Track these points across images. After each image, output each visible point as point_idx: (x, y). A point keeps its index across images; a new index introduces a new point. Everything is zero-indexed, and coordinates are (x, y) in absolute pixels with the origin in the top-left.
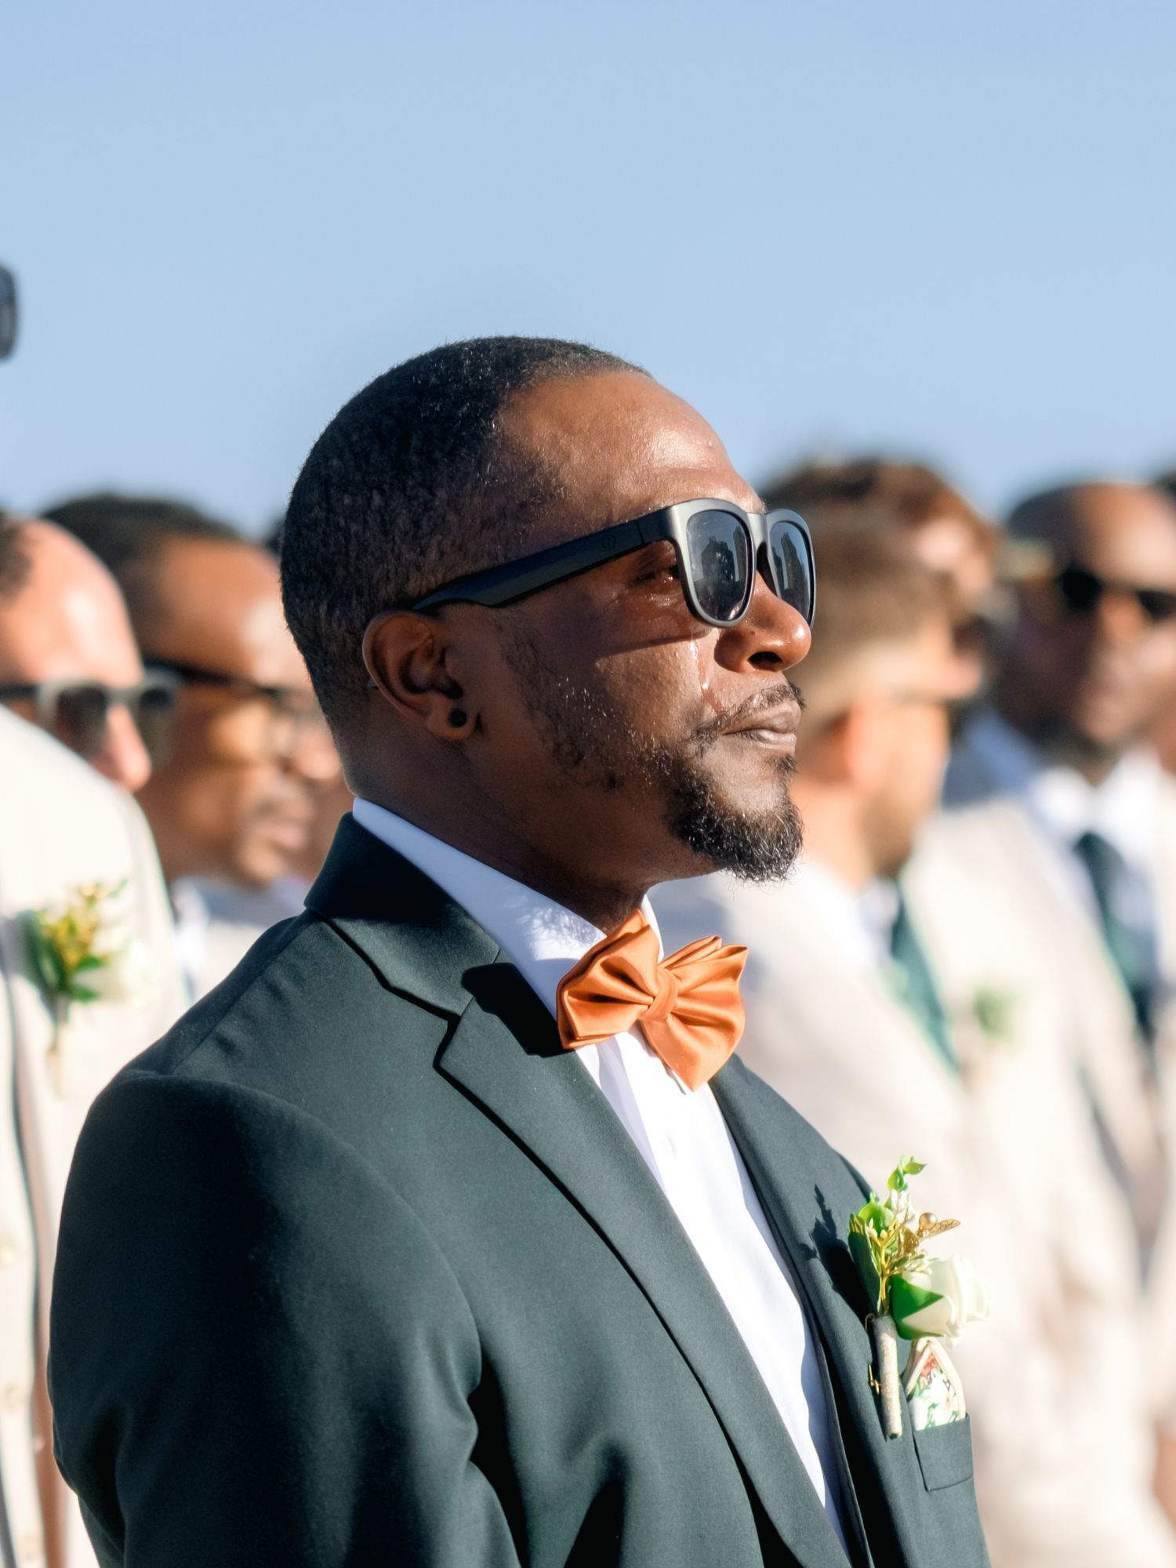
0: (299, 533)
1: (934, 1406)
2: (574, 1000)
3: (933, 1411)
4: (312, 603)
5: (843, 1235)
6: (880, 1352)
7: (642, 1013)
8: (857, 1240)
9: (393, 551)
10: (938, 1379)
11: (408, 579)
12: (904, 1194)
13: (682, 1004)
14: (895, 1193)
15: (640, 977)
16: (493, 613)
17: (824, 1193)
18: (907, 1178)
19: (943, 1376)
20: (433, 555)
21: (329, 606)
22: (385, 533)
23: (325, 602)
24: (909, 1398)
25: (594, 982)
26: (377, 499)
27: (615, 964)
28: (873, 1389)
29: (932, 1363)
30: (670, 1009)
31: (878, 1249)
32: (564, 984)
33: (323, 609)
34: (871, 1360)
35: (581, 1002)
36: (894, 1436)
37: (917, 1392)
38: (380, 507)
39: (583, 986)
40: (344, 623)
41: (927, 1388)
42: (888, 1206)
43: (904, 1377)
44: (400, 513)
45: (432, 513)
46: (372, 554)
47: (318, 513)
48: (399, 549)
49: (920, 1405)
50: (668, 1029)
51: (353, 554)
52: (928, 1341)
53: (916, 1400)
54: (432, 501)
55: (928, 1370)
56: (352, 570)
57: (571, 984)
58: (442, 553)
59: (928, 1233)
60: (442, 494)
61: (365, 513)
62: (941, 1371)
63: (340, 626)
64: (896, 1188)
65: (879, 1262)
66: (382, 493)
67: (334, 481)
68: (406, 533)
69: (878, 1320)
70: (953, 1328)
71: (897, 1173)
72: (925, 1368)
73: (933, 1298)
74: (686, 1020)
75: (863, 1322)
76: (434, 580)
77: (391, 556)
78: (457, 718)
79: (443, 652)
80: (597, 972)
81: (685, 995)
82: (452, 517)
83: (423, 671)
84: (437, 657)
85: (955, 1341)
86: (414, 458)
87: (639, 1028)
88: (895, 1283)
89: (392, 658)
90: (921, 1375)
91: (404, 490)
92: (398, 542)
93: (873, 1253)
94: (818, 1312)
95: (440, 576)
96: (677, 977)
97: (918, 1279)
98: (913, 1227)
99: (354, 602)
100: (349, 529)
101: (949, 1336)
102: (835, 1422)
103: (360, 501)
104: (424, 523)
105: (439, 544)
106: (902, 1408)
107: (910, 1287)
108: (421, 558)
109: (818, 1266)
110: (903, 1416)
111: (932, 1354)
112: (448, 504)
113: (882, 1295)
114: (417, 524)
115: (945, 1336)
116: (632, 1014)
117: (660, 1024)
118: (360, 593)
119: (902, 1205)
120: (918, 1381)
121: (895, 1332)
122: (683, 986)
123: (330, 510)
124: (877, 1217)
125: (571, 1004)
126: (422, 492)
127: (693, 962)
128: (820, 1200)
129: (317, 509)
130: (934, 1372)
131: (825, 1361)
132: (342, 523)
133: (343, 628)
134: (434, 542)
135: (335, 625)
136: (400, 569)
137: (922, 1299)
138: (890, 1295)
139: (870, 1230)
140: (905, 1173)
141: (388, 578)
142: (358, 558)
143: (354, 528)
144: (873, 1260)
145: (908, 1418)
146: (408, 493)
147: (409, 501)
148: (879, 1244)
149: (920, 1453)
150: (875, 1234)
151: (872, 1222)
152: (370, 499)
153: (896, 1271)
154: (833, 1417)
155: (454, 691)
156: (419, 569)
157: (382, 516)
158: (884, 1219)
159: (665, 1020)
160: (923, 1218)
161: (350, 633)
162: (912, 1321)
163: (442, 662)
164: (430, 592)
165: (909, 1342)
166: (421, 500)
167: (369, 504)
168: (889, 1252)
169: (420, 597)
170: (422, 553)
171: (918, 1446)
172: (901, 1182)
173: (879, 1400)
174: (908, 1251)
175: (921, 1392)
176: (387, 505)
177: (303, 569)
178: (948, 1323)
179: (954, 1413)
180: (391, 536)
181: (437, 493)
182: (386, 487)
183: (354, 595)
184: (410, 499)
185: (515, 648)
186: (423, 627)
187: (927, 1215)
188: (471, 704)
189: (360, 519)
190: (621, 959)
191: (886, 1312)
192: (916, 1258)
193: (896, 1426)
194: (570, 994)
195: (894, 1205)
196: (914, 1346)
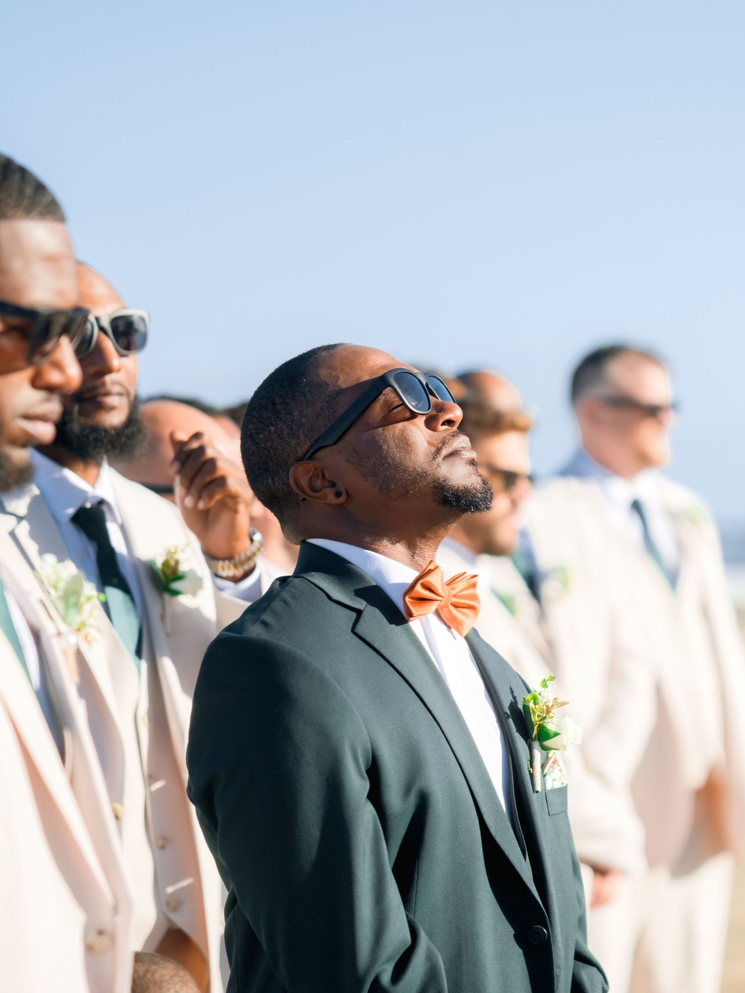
0: (249, 460)
1: (554, 780)
2: (410, 600)
3: (554, 782)
4: (265, 482)
5: (520, 706)
6: (533, 756)
7: (439, 605)
8: (526, 707)
9: (287, 444)
10: (557, 768)
11: (297, 451)
12: (547, 689)
13: (454, 600)
14: (543, 689)
15: (436, 589)
16: (335, 447)
17: (513, 689)
18: (548, 683)
19: (559, 768)
20: (302, 437)
21: (271, 479)
22: (281, 439)
23: (270, 478)
24: (544, 776)
25: (417, 592)
26: (272, 428)
27: (426, 584)
28: (530, 771)
29: (555, 762)
30: (450, 602)
31: (534, 713)
32: (406, 594)
33: (270, 481)
34: (529, 759)
35: (413, 601)
36: (537, 792)
37: (548, 774)
38: (275, 430)
39: (413, 594)
40: (280, 482)
41: (552, 772)
42: (540, 694)
43: (543, 767)
44: (283, 428)
45: (295, 422)
46: (280, 450)
47: (253, 448)
48: (289, 442)
49: (549, 779)
50: (450, 611)
51: (272, 454)
52: (554, 753)
53: (547, 777)
54: (294, 417)
55: (553, 764)
56: (275, 461)
57: (409, 593)
58: (306, 435)
59: (556, 706)
60: (296, 413)
61: (270, 437)
62: (559, 766)
63: (279, 484)
64: (543, 687)
65: (535, 718)
66: (273, 425)
67: (253, 433)
68: (289, 435)
69: (533, 742)
70: (564, 748)
71: (544, 680)
72: (552, 763)
73: (556, 734)
74: (456, 606)
75: (527, 743)
76: (306, 447)
77: (287, 446)
78: (338, 494)
79: (323, 473)
80: (419, 588)
81: (455, 596)
82: (304, 420)
83: (318, 483)
84: (321, 475)
85: (565, 753)
86: (279, 406)
87: (437, 613)
88: (542, 728)
89: (304, 483)
90: (551, 767)
91: (281, 419)
92: (287, 439)
93: (532, 715)
94: (509, 739)
95: (308, 443)
96: (452, 589)
97: (551, 726)
98: (550, 705)
99: (281, 472)
100: (267, 446)
101: (563, 750)
102: (512, 785)
103: (266, 433)
104: (294, 427)
105: (303, 432)
106: (541, 780)
107: (547, 729)
108: (298, 441)
109: (511, 721)
110: (541, 783)
111: (555, 758)
112: (300, 416)
113: (535, 732)
114: (292, 429)
115: (561, 750)
116: (434, 606)
117: (445, 609)
118: (281, 467)
119: (545, 696)
120: (549, 769)
121: (540, 748)
122: (454, 592)
123: (257, 444)
124: (535, 700)
125: (409, 602)
126: (288, 416)
127: (457, 582)
128: (512, 692)
129: (252, 447)
130: (556, 765)
131: (511, 760)
132: (263, 445)
133: (281, 483)
134: (301, 431)
135: (277, 484)
136: (292, 449)
137: (552, 734)
138: (539, 732)
139: (531, 705)
140: (547, 680)
141: (289, 455)
142: (275, 455)
143: (268, 444)
144: (532, 717)
145: (544, 784)
146: (283, 420)
147: (285, 422)
148: (535, 710)
149: (547, 799)
150: (534, 706)
151: (532, 701)
152: (270, 431)
153: (541, 723)
154: (512, 783)
155: (333, 485)
156: (299, 445)
157: (277, 433)
158: (538, 699)
159: (448, 607)
160: (554, 700)
161: (284, 484)
162: (547, 743)
163: (324, 476)
164: (307, 452)
165: (545, 752)
166: (289, 420)
167: (270, 433)
168: (539, 714)
169: (305, 456)
170: (298, 439)
171: (547, 796)
172: (546, 685)
173: (532, 776)
174: (547, 714)
175: (550, 773)
176: (277, 428)
177: (256, 472)
178: (562, 745)
179: (562, 783)
180: (283, 439)
181: (294, 414)
182: (274, 422)
183: (280, 470)
184: (285, 421)
185: (349, 456)
186: (311, 465)
187: (555, 699)
188: (341, 487)
189: (269, 440)
190: (428, 582)
191: (537, 739)
192: (550, 718)
193: (538, 787)
194: (409, 598)
195: (542, 694)
196: (547, 754)
